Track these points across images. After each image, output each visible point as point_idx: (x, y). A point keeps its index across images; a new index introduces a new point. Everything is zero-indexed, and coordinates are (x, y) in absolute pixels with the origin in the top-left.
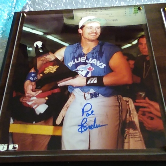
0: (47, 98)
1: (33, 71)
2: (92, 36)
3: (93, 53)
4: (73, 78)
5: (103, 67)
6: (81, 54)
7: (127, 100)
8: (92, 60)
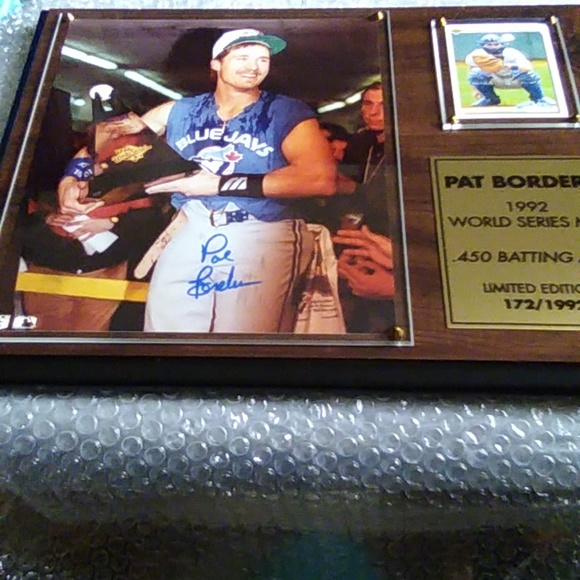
0: (115, 220)
1: (82, 154)
3: (244, 120)
4: (187, 176)
5: (265, 153)
7: (318, 230)
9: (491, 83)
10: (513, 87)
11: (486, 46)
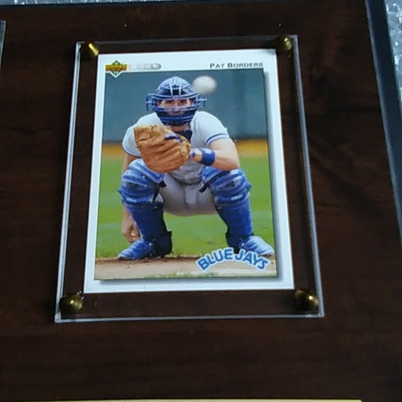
9: (159, 198)
10: (199, 209)
11: (163, 105)
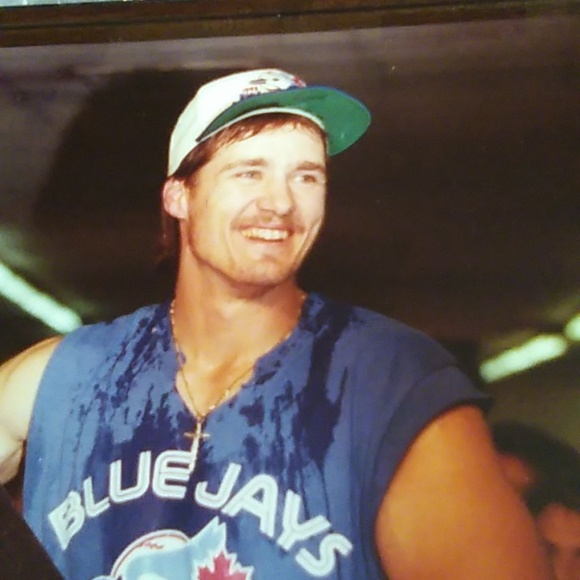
2: (261, 248)
3: (254, 413)
5: (323, 564)
6: (163, 411)
8: (242, 480)
